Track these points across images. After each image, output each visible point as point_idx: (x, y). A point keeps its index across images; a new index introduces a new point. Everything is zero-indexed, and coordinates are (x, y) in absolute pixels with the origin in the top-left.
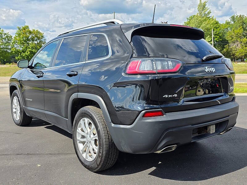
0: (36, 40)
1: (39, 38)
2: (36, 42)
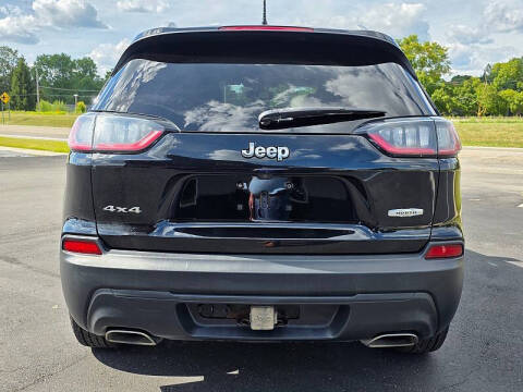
0: (429, 66)
1: (435, 60)
2: (428, 69)
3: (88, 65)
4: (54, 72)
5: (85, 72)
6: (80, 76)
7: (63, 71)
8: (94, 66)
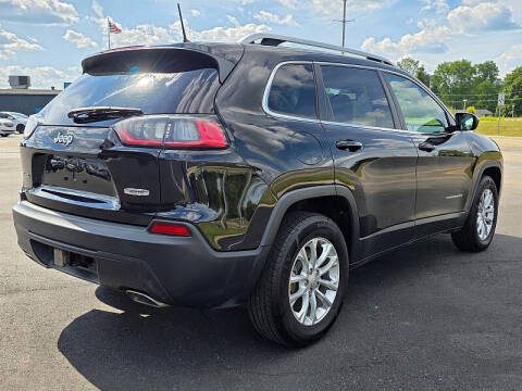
3: (489, 69)
4: (452, 79)
5: (485, 77)
6: (479, 80)
7: (462, 77)
8: (496, 70)
